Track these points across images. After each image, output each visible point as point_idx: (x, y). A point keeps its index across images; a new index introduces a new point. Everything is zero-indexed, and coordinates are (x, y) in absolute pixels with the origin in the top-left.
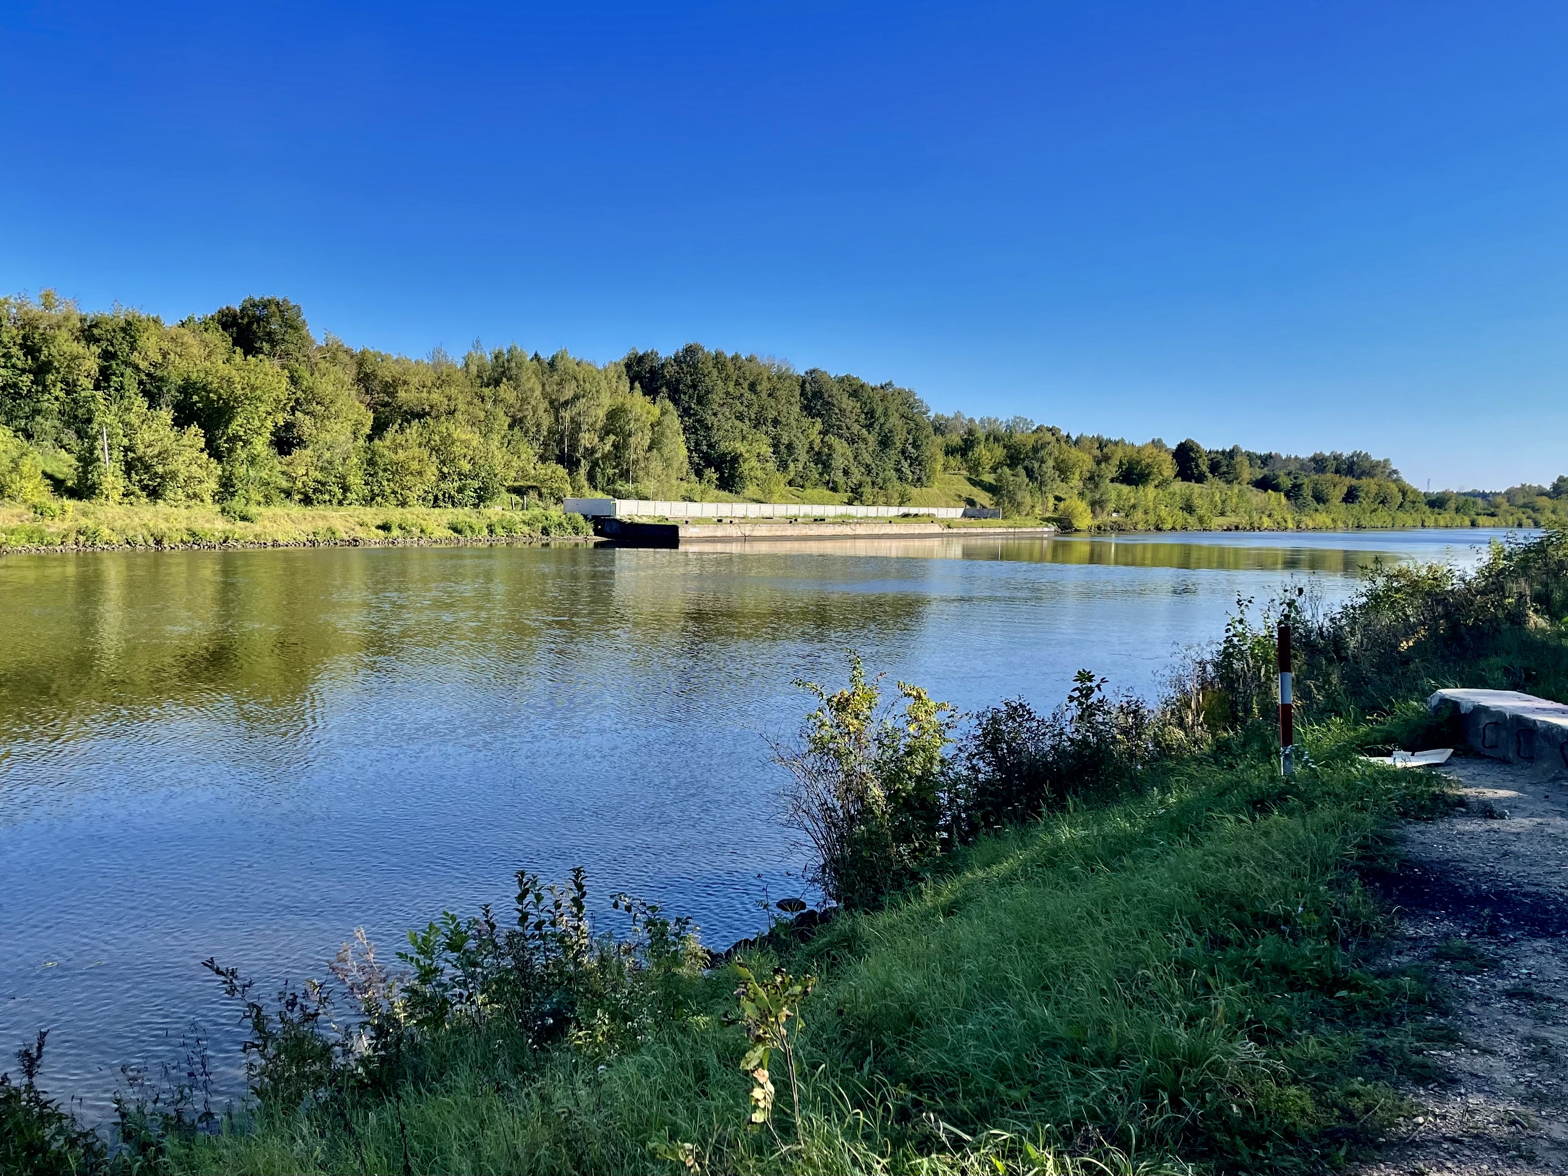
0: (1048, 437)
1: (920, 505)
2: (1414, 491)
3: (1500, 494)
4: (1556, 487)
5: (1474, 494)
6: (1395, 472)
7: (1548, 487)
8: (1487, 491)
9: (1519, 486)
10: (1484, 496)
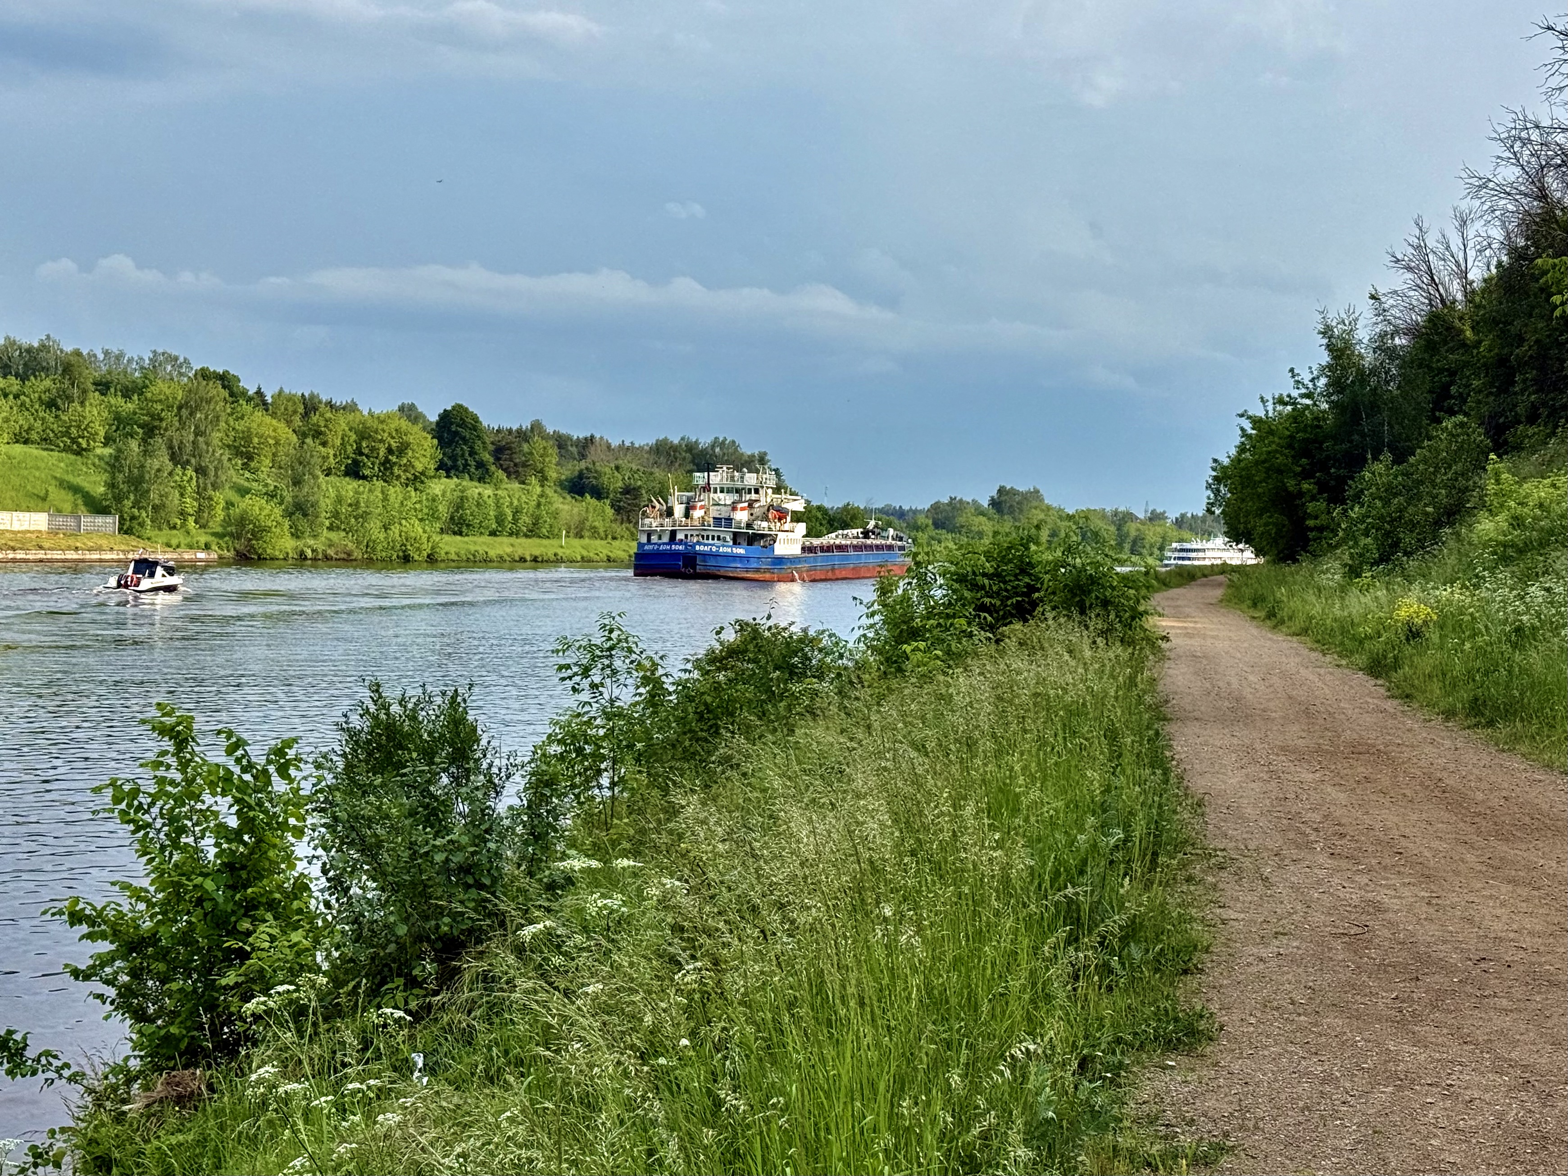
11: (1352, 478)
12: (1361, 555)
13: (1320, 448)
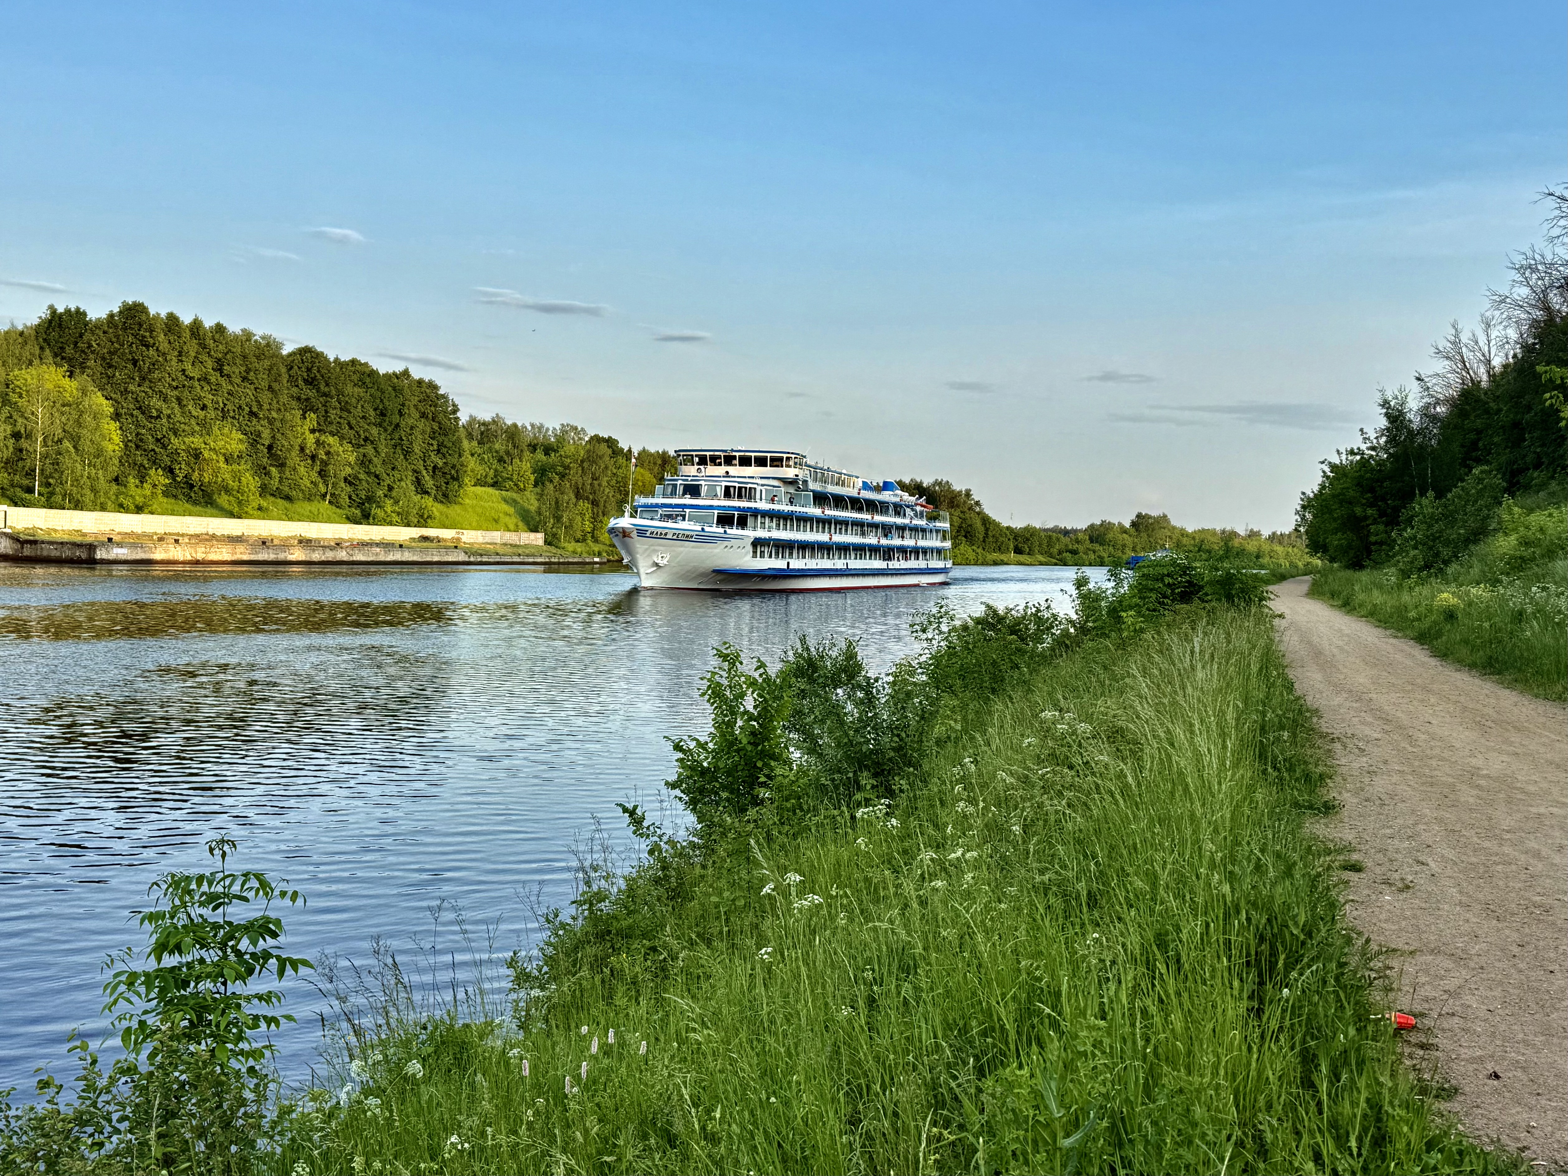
0: (603, 448)
1: (445, 527)
2: (997, 525)
3: (1081, 531)
4: (1134, 524)
5: (1056, 530)
6: (977, 503)
7: (1127, 524)
8: (1069, 528)
9: (1099, 523)
10: (1066, 532)
11: (1405, 508)
12: (1412, 562)
13: (1381, 486)
